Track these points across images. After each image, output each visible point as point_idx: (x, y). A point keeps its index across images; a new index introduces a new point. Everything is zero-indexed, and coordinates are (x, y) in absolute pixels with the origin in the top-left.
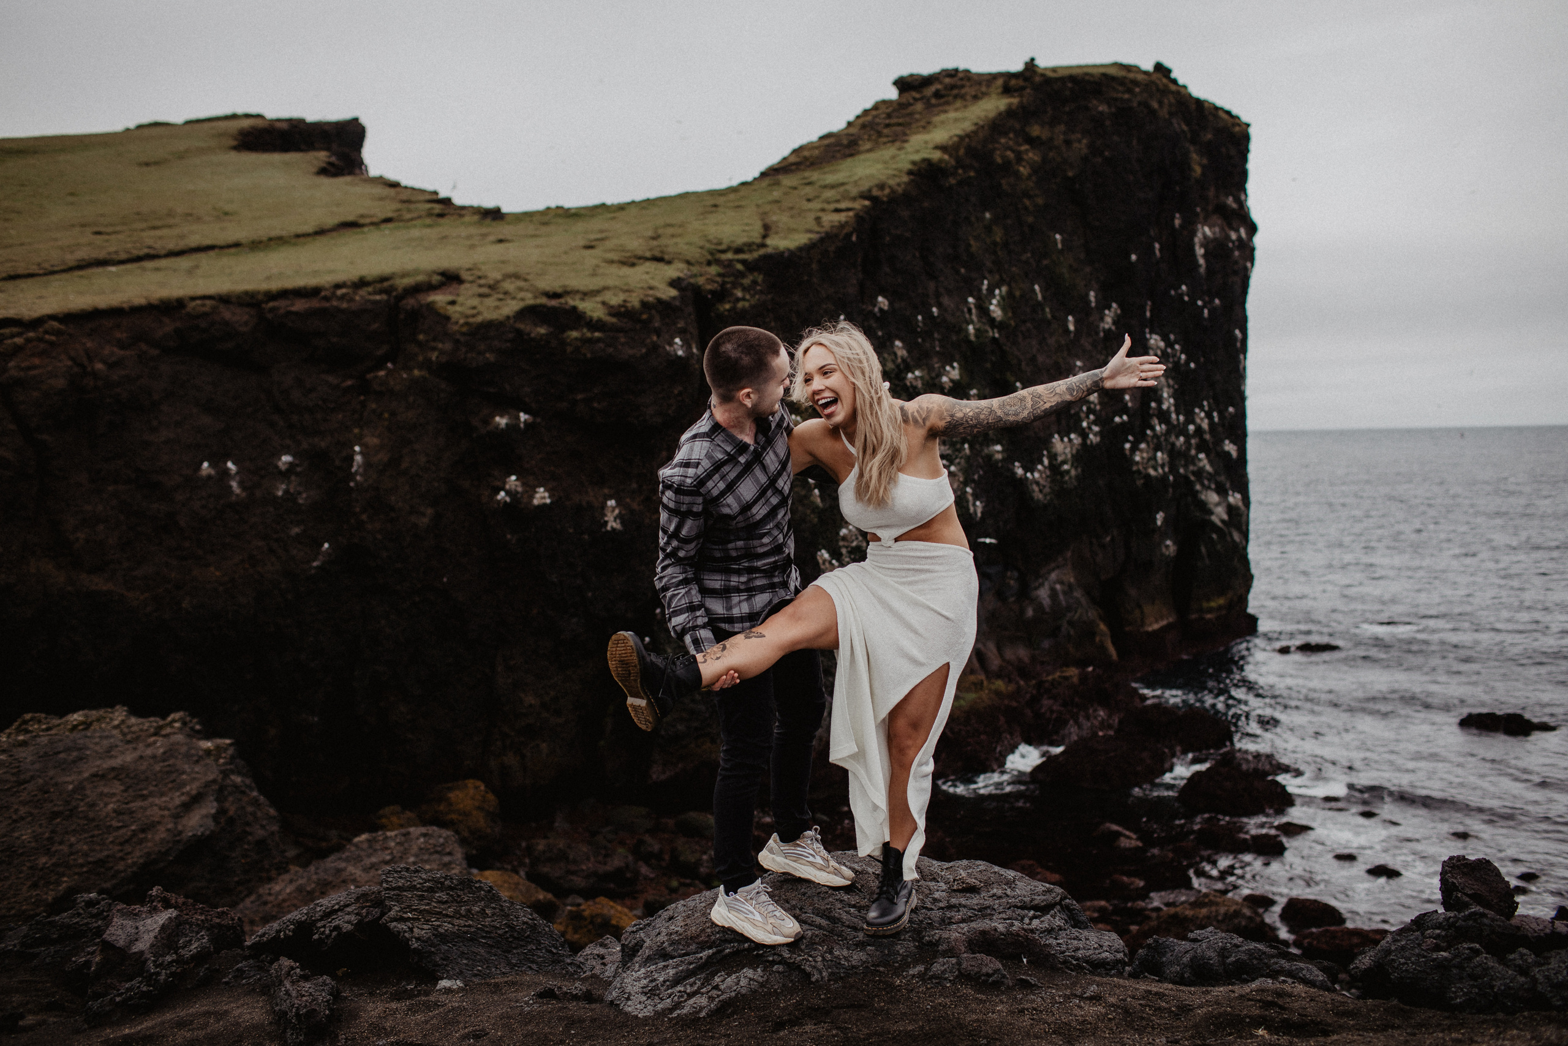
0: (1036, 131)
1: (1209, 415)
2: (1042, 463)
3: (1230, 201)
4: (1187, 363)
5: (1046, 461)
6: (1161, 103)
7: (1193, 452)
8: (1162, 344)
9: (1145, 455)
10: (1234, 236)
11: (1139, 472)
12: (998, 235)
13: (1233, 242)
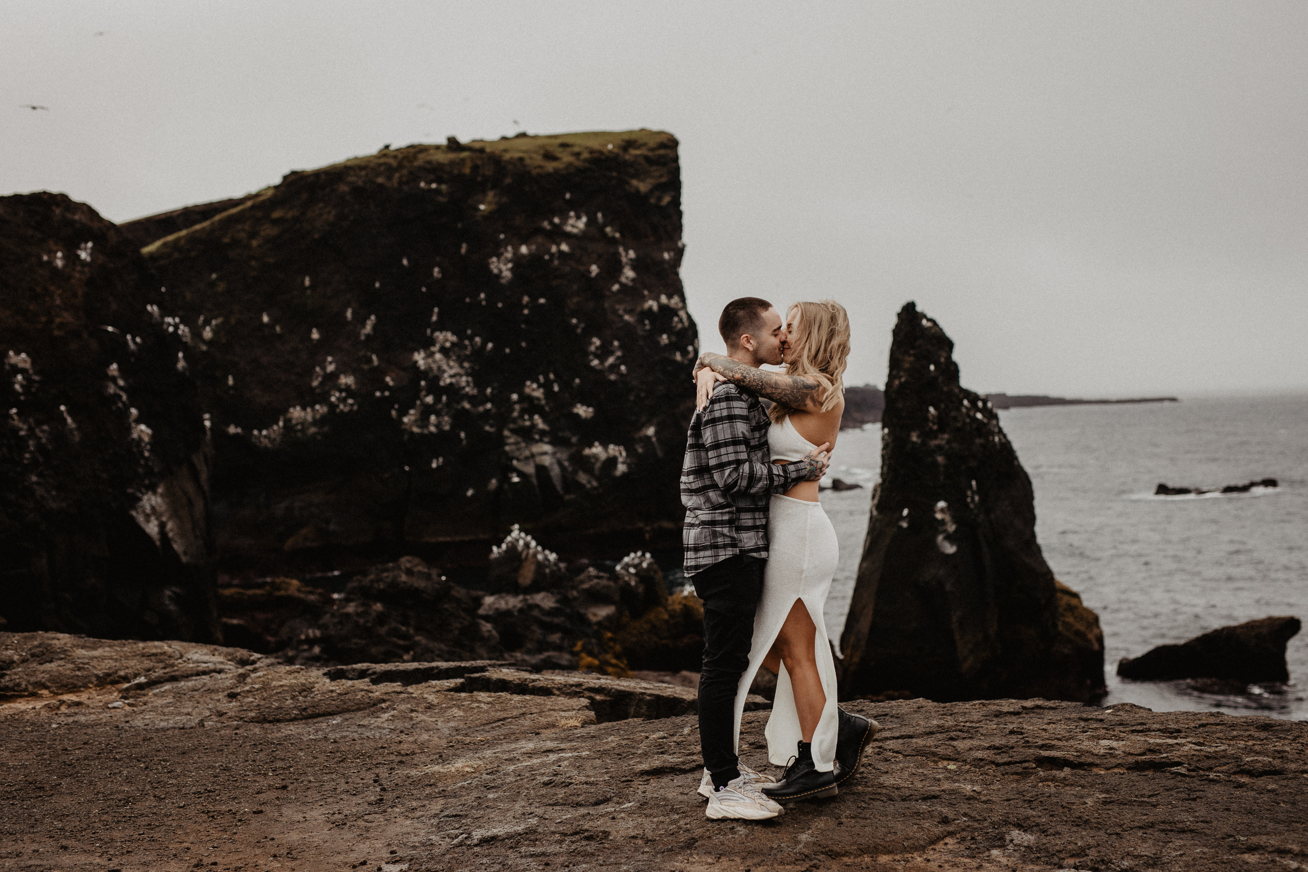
0: (276, 215)
1: (547, 386)
2: (277, 424)
3: (546, 224)
4: (497, 349)
5: (281, 424)
6: (389, 178)
7: (515, 414)
8: (454, 339)
9: (413, 418)
10: (554, 249)
11: (405, 430)
12: (221, 287)
13: (552, 255)
